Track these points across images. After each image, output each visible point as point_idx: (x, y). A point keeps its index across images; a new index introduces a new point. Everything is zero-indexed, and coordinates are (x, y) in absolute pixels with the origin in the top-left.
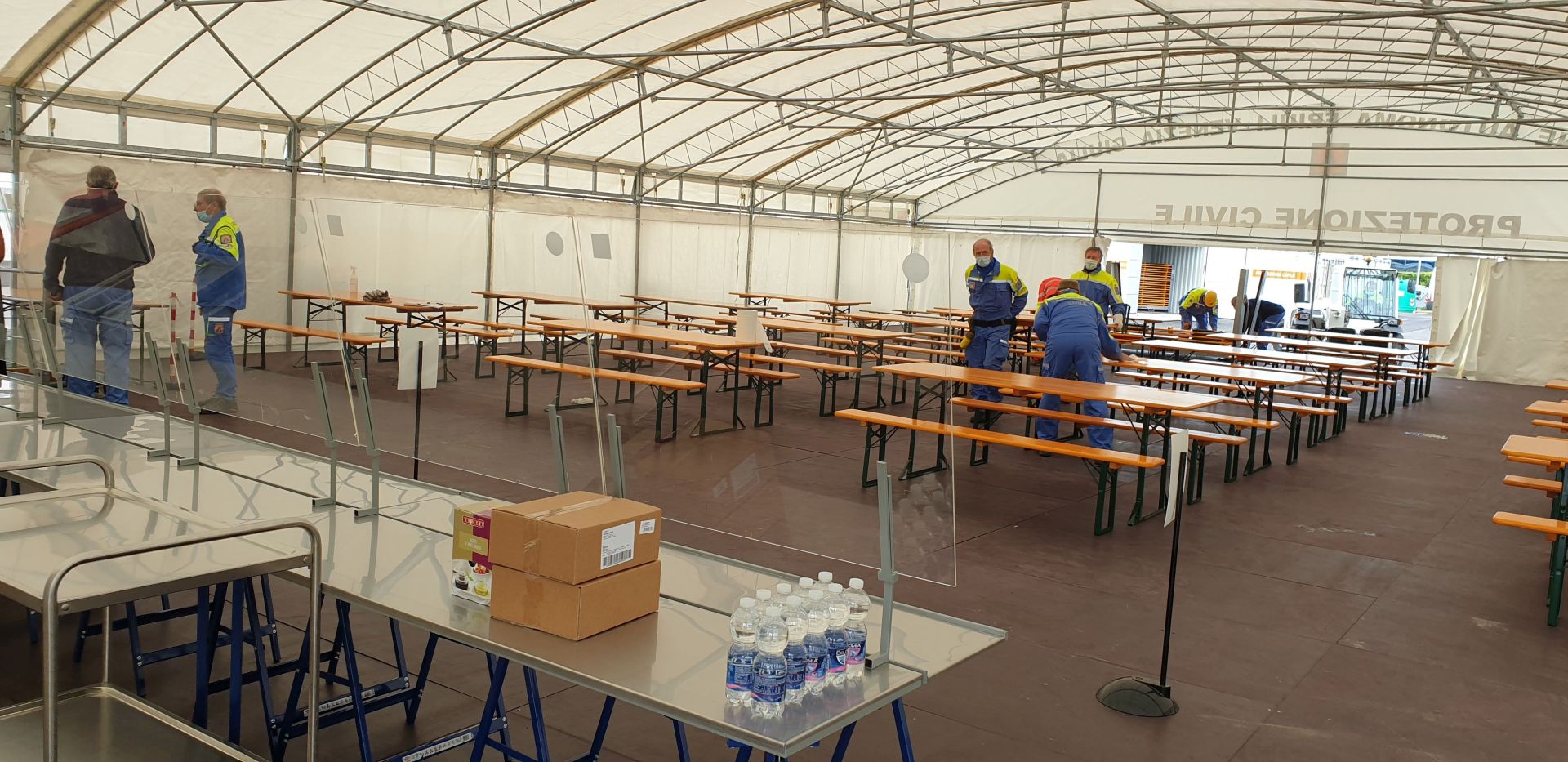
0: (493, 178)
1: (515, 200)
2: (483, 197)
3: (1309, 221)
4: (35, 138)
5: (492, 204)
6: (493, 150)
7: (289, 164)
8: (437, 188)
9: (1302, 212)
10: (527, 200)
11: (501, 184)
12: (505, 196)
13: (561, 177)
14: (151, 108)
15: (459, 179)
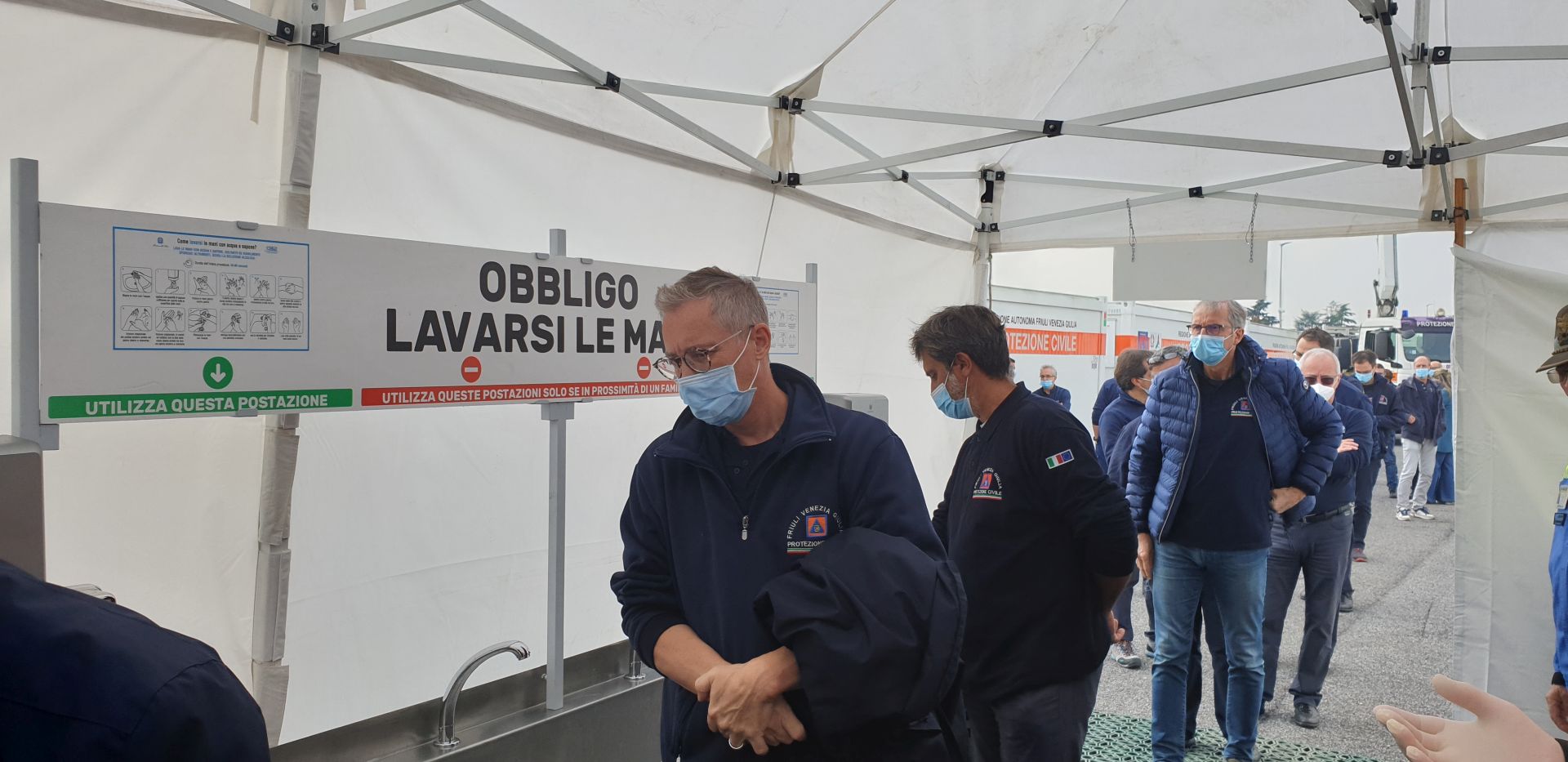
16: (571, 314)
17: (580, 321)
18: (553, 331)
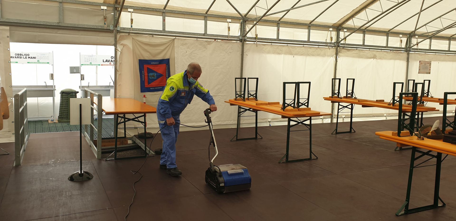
0: (338, 42)
1: (348, 52)
2: (333, 51)
4: (124, 29)
5: (337, 54)
6: (338, 28)
7: (241, 38)
8: (311, 47)
10: (354, 52)
11: (342, 44)
12: (343, 50)
13: (371, 39)
14: (177, 12)
15: (321, 43)
16: (23, 56)
17: (24, 57)
18: (21, 57)
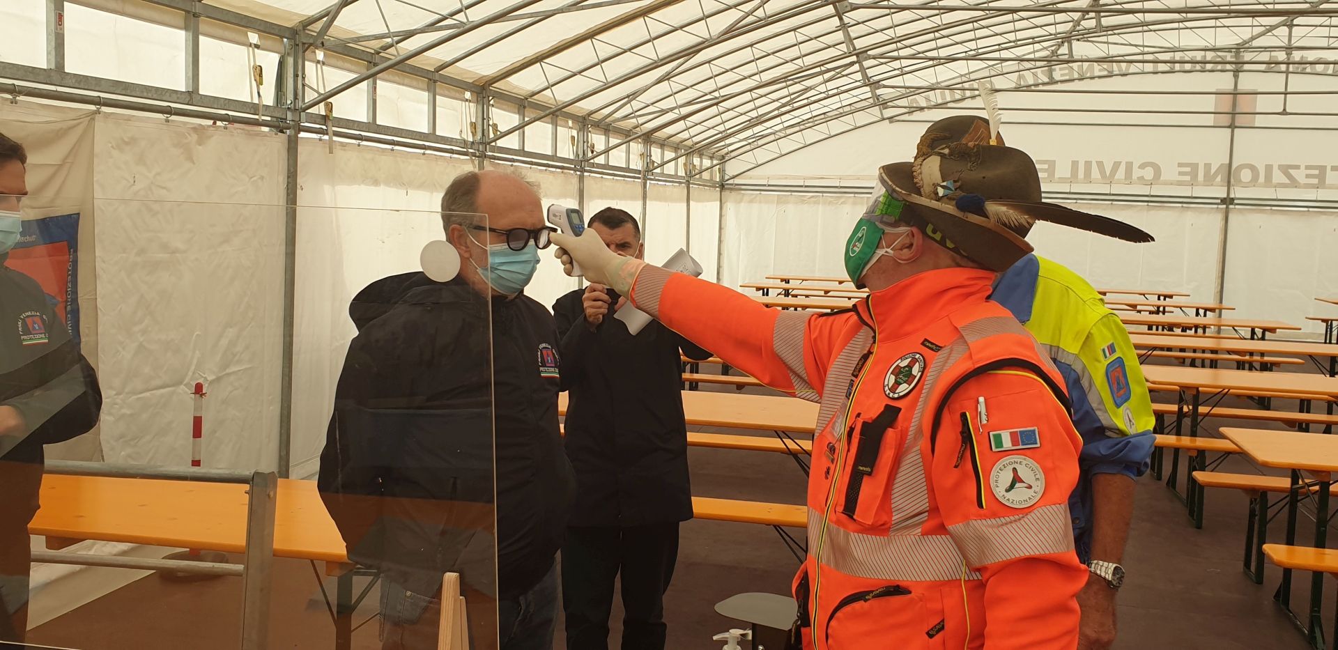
3: (1217, 177)
9: (1208, 166)
